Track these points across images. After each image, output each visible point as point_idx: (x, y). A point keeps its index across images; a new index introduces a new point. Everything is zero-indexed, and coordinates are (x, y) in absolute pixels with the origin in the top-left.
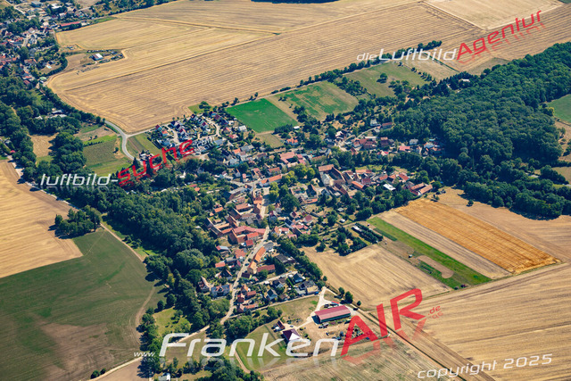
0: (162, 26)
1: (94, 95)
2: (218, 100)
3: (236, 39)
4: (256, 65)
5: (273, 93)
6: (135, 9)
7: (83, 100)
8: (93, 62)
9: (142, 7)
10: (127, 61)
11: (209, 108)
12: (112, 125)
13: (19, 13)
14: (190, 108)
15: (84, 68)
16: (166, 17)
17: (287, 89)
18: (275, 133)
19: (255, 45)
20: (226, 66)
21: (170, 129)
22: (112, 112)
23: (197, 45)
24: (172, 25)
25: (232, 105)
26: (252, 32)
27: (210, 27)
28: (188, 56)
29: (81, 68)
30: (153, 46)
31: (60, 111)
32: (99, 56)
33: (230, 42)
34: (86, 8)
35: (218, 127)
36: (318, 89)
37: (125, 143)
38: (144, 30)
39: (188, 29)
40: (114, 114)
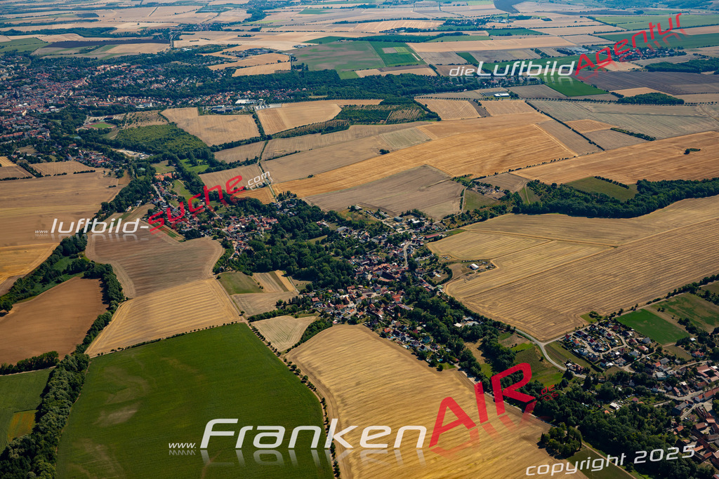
0: (509, 238)
1: (490, 303)
2: (603, 309)
3: (583, 252)
4: (616, 276)
5: (648, 304)
6: (475, 222)
7: (484, 307)
8: (473, 271)
9: (480, 221)
10: (498, 271)
11: (601, 317)
12: (524, 333)
13: (389, 227)
14: (583, 317)
15: (468, 277)
16: (508, 230)
18: (678, 345)
19: (602, 257)
20: (590, 277)
21: (578, 339)
22: (515, 320)
23: (551, 256)
24: (518, 238)
25: (619, 314)
27: (552, 240)
28: (550, 267)
30: (514, 257)
31: (471, 318)
32: (474, 265)
33: (576, 255)
34: (437, 222)
35: (622, 338)
37: (544, 351)
38: (497, 242)
39: (533, 241)
40: (518, 322)
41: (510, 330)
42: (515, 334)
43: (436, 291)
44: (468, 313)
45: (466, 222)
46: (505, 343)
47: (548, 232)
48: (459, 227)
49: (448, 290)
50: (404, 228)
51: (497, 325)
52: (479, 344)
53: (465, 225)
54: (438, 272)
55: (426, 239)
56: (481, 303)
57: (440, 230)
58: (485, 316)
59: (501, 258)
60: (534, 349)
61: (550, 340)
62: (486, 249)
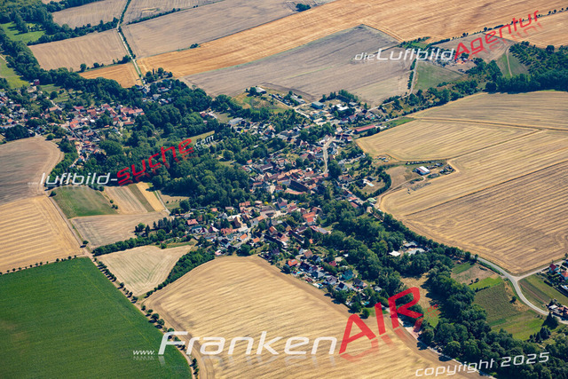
0: (478, 129)
1: (443, 221)
6: (429, 107)
7: (433, 228)
8: (421, 177)
9: (438, 104)
10: (457, 176)
12: (489, 263)
13: (304, 116)
15: (413, 186)
16: (477, 119)
22: (477, 244)
23: (537, 152)
24: (490, 127)
27: (541, 129)
28: (535, 168)
29: (409, 186)
30: (483, 155)
31: (414, 244)
32: (423, 168)
34: (374, 108)
37: (518, 288)
39: (513, 132)
40: (482, 248)
41: (469, 259)
42: (476, 266)
43: (365, 206)
44: (410, 236)
45: (416, 107)
46: (460, 277)
47: (536, 118)
48: (406, 114)
49: (384, 204)
50: (325, 118)
51: (451, 252)
52: (423, 280)
53: (415, 111)
54: (370, 180)
55: (356, 133)
56: (430, 222)
57: (378, 119)
58: (434, 240)
59: (464, 157)
60: (504, 285)
61: (527, 272)
62: (442, 145)
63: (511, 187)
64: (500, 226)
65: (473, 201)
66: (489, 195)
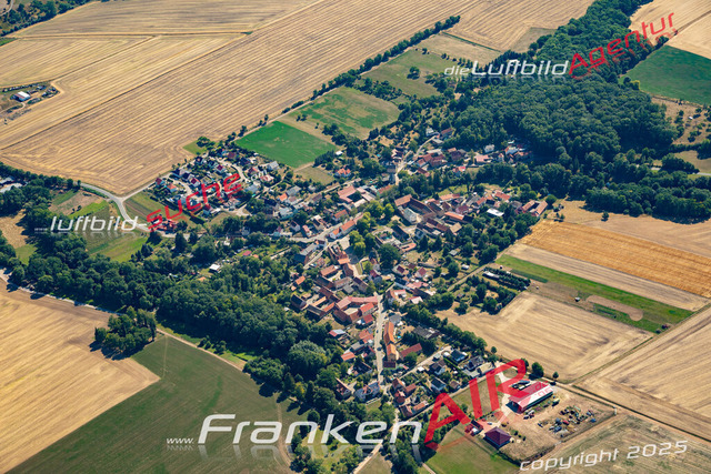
0: (87, 42)
1: (45, 150)
2: (218, 131)
3: (199, 47)
4: (243, 78)
5: (285, 112)
6: (33, 23)
7: (33, 159)
8: (20, 104)
9: (43, 19)
10: (62, 98)
11: (213, 144)
12: (93, 188)
14: (187, 148)
15: (11, 115)
16: (86, 30)
17: (300, 103)
18: (316, 165)
19: (227, 52)
20: (205, 85)
21: (175, 182)
22: (82, 170)
23: (149, 61)
24: (101, 39)
25: (241, 135)
26: (214, 35)
27: (154, 36)
28: (146, 78)
29: (7, 115)
30: (91, 71)
31: (9, 179)
32: (23, 94)
33: (193, 52)
35: (239, 169)
36: (339, 98)
37: (123, 210)
38: (66, 51)
39: (125, 42)
40: (87, 172)
41: (73, 187)
42: (80, 192)
44: (6, 171)
45: (18, 25)
46: (61, 207)
47: (150, 24)
48: (5, 34)
51: (52, 182)
52: (20, 216)
53: (16, 29)
56: (30, 153)
58: (32, 172)
59: (70, 75)
60: (108, 208)
61: (133, 191)
62: (45, 65)
63: (120, 103)
64: (107, 146)
65: (78, 123)
66: (97, 114)
